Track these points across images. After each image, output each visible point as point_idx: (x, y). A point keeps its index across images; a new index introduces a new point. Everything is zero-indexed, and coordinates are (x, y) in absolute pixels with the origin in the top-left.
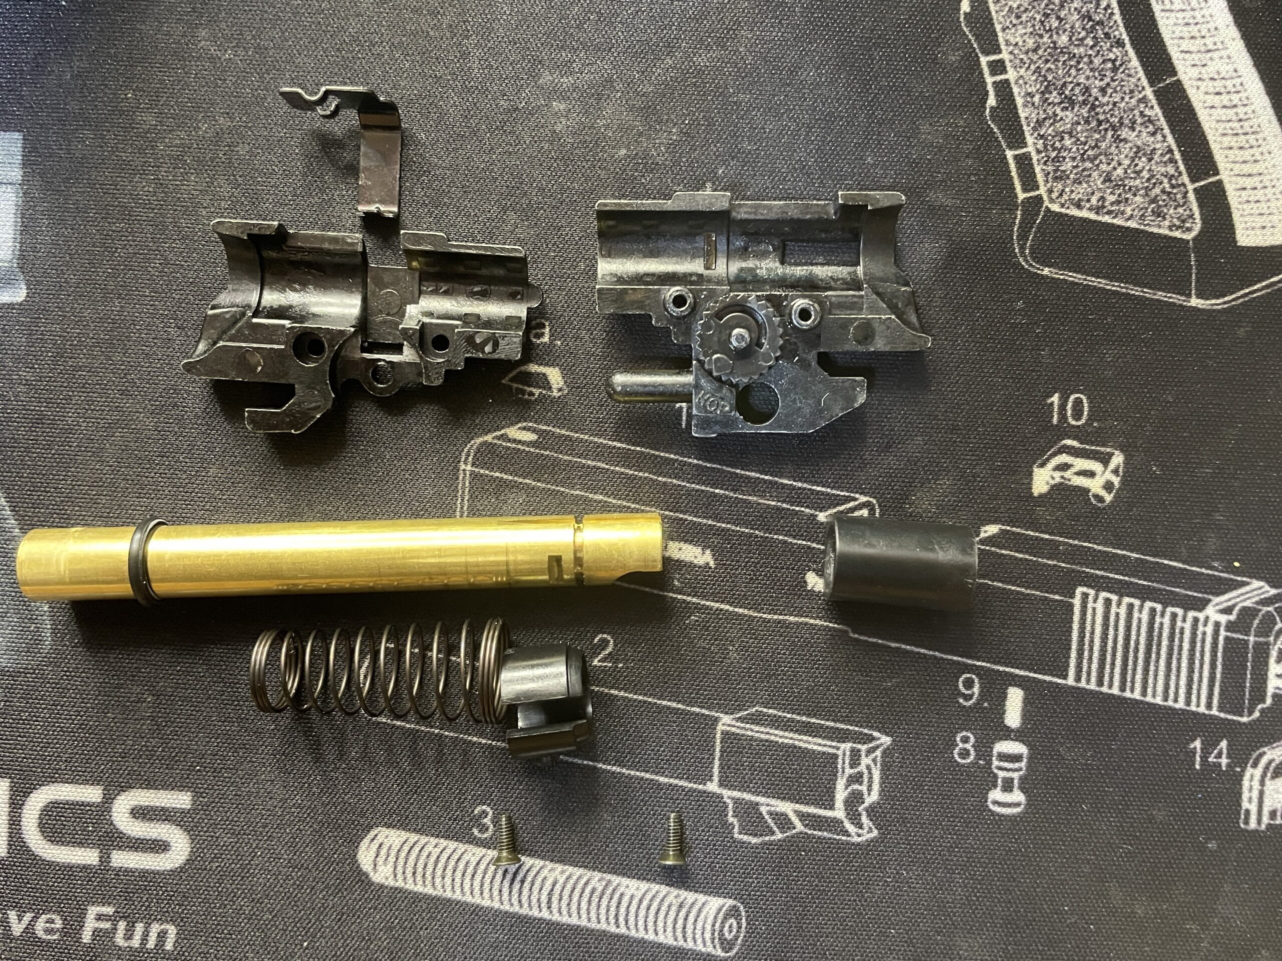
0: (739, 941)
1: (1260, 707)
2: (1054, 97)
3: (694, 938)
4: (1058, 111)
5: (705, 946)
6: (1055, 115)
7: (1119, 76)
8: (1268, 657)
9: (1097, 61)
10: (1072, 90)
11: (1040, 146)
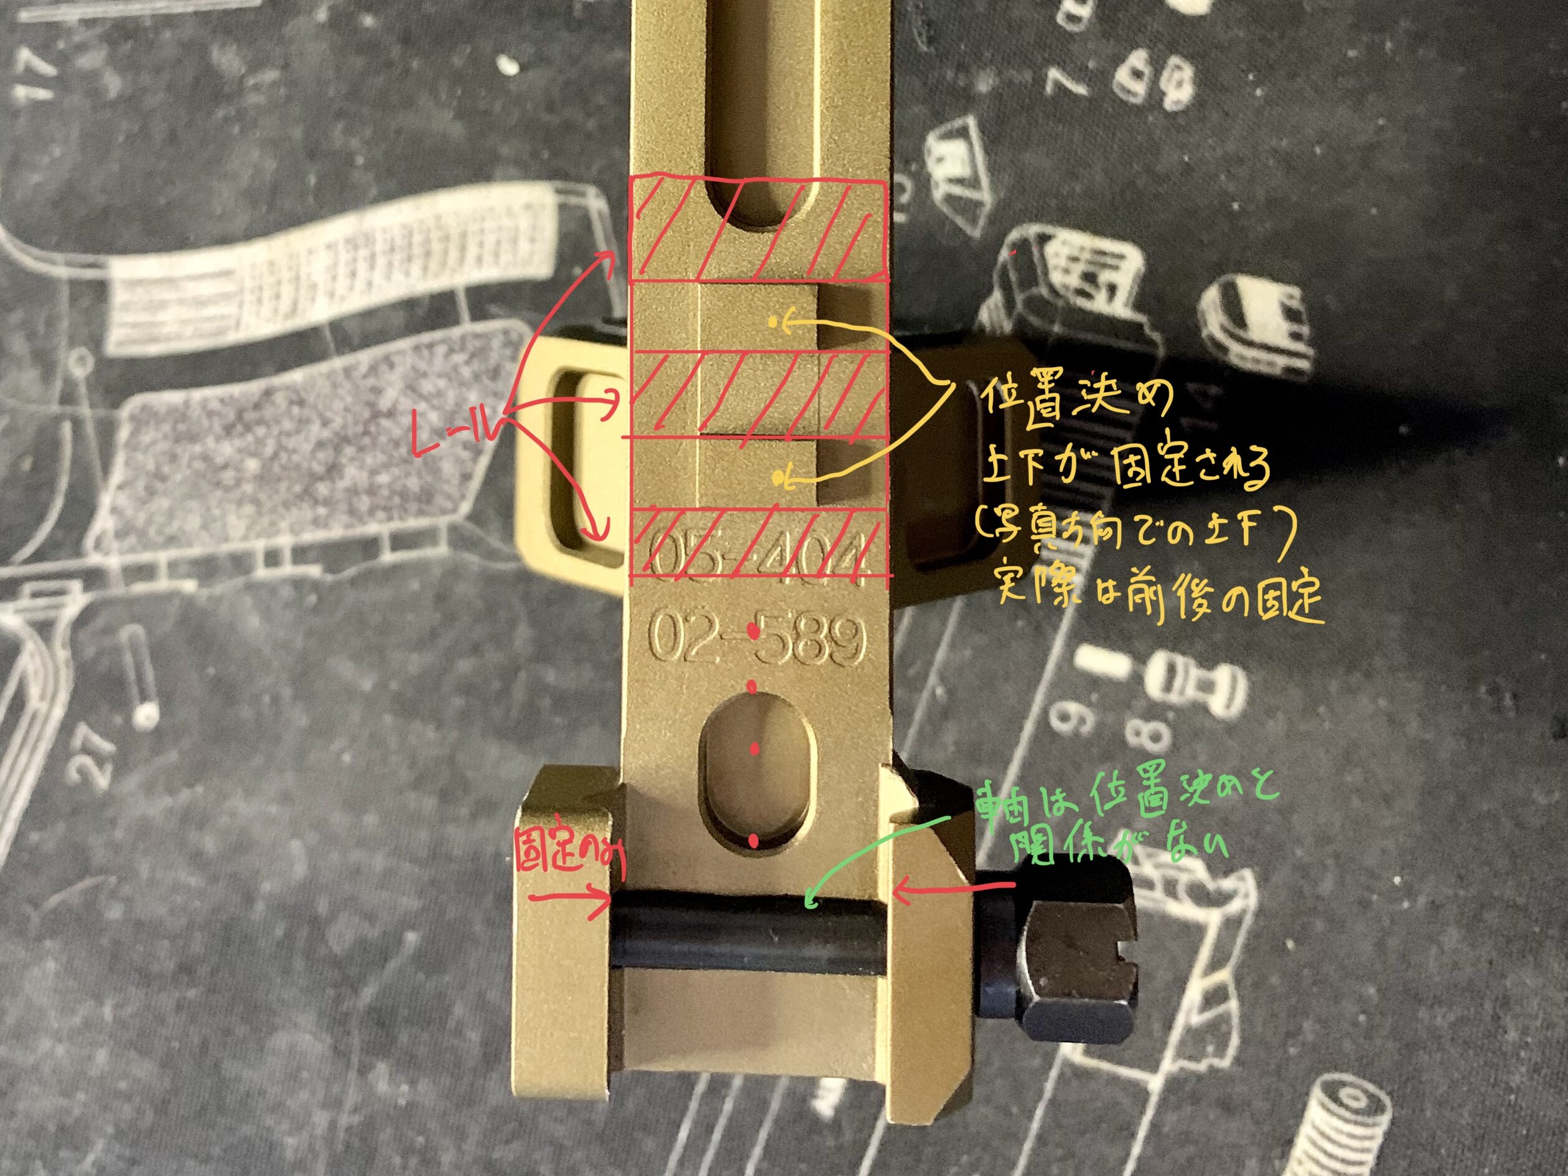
0: (1371, 1088)
1: (1147, 330)
2: (322, 489)
3: (1364, 1151)
4: (343, 484)
5: (1371, 1138)
6: (348, 490)
7: (311, 399)
8: (1081, 311)
9: (287, 425)
10: (319, 463)
11: (381, 515)
